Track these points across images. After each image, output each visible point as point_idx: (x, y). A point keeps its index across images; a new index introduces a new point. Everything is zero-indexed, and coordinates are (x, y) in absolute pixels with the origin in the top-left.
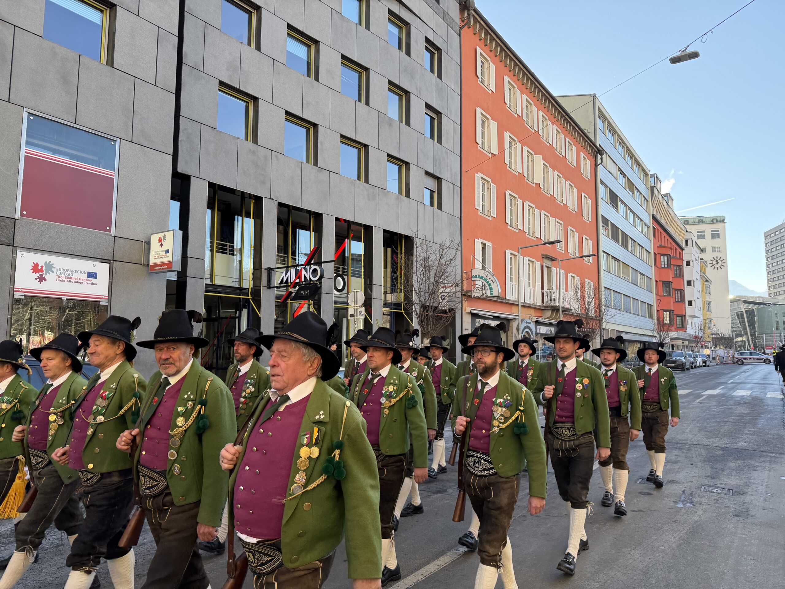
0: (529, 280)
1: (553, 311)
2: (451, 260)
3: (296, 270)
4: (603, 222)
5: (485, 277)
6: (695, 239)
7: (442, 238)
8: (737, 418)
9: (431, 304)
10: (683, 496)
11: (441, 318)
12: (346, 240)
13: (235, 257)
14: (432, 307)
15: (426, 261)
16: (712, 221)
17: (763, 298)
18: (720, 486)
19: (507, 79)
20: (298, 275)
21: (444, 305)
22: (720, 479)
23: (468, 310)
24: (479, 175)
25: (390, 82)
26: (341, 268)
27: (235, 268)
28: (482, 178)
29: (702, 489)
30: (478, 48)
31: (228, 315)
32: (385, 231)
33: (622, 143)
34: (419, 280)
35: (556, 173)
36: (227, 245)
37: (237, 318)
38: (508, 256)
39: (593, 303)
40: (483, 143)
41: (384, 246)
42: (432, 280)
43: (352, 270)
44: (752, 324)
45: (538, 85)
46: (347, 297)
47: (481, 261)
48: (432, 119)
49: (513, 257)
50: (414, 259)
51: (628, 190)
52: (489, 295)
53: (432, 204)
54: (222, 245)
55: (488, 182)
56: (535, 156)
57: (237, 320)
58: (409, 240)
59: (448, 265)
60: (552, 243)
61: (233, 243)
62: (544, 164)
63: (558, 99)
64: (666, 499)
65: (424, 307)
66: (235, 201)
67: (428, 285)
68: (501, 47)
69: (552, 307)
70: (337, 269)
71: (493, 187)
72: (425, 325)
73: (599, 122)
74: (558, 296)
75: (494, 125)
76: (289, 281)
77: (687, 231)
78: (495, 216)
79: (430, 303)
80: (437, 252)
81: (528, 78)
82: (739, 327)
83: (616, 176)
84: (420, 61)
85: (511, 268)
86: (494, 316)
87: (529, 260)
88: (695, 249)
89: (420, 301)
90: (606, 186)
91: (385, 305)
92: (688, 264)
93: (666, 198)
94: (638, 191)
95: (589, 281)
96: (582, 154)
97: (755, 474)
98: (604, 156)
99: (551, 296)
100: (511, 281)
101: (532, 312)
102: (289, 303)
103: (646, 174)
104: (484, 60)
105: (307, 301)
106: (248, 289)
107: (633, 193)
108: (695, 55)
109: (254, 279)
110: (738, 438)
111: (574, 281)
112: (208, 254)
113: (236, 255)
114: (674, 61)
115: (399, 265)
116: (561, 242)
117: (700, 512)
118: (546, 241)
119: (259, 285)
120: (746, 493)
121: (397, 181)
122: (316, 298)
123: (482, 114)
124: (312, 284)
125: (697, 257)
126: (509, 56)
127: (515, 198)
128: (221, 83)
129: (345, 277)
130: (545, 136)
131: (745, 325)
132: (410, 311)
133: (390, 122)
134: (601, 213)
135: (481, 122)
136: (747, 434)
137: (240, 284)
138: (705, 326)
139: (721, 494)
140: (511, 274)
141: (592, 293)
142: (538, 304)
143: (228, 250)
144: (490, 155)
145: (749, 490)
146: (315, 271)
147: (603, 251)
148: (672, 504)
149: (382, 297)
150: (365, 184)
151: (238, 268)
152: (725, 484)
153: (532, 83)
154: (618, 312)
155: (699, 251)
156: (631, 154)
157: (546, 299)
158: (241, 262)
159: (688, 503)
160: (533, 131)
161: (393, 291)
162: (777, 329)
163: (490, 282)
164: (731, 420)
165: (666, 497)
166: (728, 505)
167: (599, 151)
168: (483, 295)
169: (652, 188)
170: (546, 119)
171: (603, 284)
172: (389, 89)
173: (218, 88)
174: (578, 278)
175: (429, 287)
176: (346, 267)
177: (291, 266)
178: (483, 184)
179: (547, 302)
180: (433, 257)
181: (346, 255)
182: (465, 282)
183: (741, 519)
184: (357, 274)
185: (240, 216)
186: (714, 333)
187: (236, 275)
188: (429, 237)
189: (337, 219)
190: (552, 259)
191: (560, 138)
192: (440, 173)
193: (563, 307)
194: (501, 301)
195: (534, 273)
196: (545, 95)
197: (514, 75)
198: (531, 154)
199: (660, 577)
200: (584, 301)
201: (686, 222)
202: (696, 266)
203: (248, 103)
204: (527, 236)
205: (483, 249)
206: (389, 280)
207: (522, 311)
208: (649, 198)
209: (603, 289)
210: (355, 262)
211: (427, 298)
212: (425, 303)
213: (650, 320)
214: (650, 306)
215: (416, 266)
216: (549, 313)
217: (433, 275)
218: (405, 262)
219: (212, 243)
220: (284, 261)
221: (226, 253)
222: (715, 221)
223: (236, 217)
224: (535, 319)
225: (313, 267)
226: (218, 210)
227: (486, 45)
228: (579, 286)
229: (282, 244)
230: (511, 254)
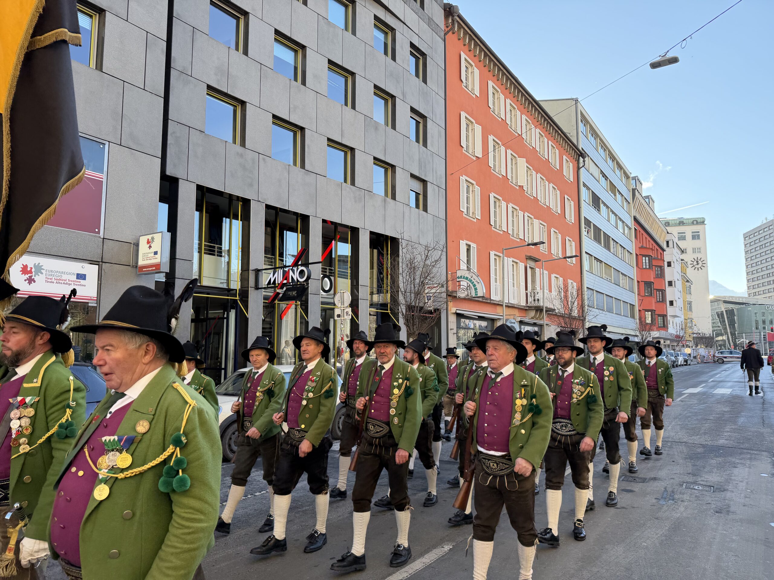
0: (513, 280)
1: (537, 311)
2: (436, 261)
3: (284, 271)
4: (585, 224)
5: (470, 277)
6: (676, 240)
7: (428, 239)
8: (718, 416)
9: (417, 305)
10: (666, 493)
11: (426, 318)
12: (333, 242)
13: (223, 258)
14: (417, 307)
15: (411, 262)
16: (693, 223)
17: (742, 298)
18: (702, 483)
19: (491, 83)
20: (286, 276)
21: (430, 305)
22: (701, 477)
23: (454, 310)
24: (463, 178)
25: (376, 87)
26: (328, 269)
27: (223, 269)
28: (466, 180)
29: (684, 486)
30: (462, 53)
31: (216, 316)
32: (371, 233)
33: (604, 146)
34: (405, 281)
35: (539, 175)
36: (215, 246)
37: (225, 318)
38: (492, 257)
39: (576, 303)
40: (467, 147)
41: (370, 248)
42: (417, 281)
43: (339, 271)
44: (732, 324)
45: (522, 90)
46: (333, 298)
47: (466, 262)
48: (418, 123)
49: (497, 258)
50: (400, 260)
51: (610, 192)
52: (474, 296)
53: (417, 206)
54: (210, 246)
55: (472, 184)
56: (518, 159)
57: (225, 320)
58: (395, 241)
59: (434, 266)
60: (535, 244)
61: (221, 245)
62: (527, 167)
63: (542, 104)
64: (648, 496)
65: (410, 308)
66: (223, 203)
67: (414, 285)
68: (485, 52)
69: (535, 307)
70: (324, 270)
71: (477, 189)
72: (411, 325)
73: (581, 125)
74: (542, 296)
75: (478, 129)
76: (277, 282)
77: (668, 233)
78: (480, 218)
79: (415, 303)
80: (423, 253)
81: (512, 83)
82: (719, 327)
83: (598, 179)
84: (405, 66)
85: (496, 269)
86: (479, 316)
87: (513, 261)
88: (676, 250)
89: (406, 301)
90: (588, 188)
91: (372, 305)
92: (669, 264)
93: (647, 200)
94: (620, 193)
95: (572, 281)
96: (564, 157)
97: (736, 471)
98: (586, 159)
99: (534, 296)
100: (496, 282)
101: (516, 312)
102: (277, 304)
103: (627, 177)
104: (468, 65)
105: (294, 301)
106: (236, 290)
107: (615, 195)
108: (674, 60)
109: (241, 280)
110: (719, 435)
111: (557, 282)
112: (196, 255)
113: (224, 257)
114: (654, 65)
115: (385, 266)
116: (544, 243)
117: (682, 509)
118: (530, 242)
119: (246, 286)
120: (727, 490)
121: (383, 183)
122: (304, 298)
123: (466, 118)
124: (299, 285)
125: (677, 258)
126: (493, 61)
127: (499, 200)
128: (209, 87)
129: (332, 278)
130: (528, 140)
131: (725, 325)
132: (396, 311)
133: (376, 126)
134: (583, 215)
135: (465, 126)
136: (728, 432)
137: (228, 285)
138: (686, 326)
139: (702, 490)
140: (496, 275)
141: (575, 293)
142: (522, 304)
143: (216, 251)
144: (475, 158)
145: (730, 487)
146: (302, 272)
147: (586, 252)
148: (654, 501)
149: (369, 297)
150: (352, 186)
151: (226, 269)
152: (706, 481)
153: (515, 87)
154: (601, 312)
155: (679, 252)
156: (613, 158)
157: (530, 299)
158: (229, 263)
159: (670, 499)
160: (517, 135)
161: (379, 292)
162: (757, 328)
163: (475, 283)
164: (712, 418)
165: (648, 494)
166: (710, 502)
167: (581, 154)
168: (468, 295)
169: (634, 190)
170: (529, 123)
171: (585, 285)
172: (375, 94)
173: (206, 92)
174: (561, 279)
175: (414, 287)
176: (333, 268)
177: (279, 268)
178: (468, 187)
179: (531, 302)
180: (419, 258)
181: (333, 256)
182: (450, 283)
183: (722, 515)
184: (344, 275)
185: (228, 218)
186: (695, 332)
187: (224, 276)
188: (414, 239)
189: (324, 221)
190: (536, 260)
191: (543, 142)
192: (425, 176)
193: (546, 308)
194: (486, 301)
195: (518, 273)
196: (528, 99)
197: (498, 80)
198: (515, 157)
199: (643, 573)
200: (568, 301)
201: (667, 224)
202: (677, 266)
203: (236, 106)
204: (511, 237)
205: (468, 250)
206: (375, 281)
207: (506, 311)
208: (630, 199)
209: (586, 289)
210: (342, 263)
211: (413, 299)
212: (411, 303)
213: (633, 320)
214: (632, 306)
215: (402, 267)
216: (532, 313)
217: (419, 276)
218: (391, 263)
219: (200, 245)
220: (272, 262)
221: (214, 255)
222: (695, 222)
223: (224, 219)
224: (519, 319)
225: (301, 268)
226: (206, 212)
227: (470, 51)
228: (562, 286)
229: (269, 245)
230: (495, 255)
